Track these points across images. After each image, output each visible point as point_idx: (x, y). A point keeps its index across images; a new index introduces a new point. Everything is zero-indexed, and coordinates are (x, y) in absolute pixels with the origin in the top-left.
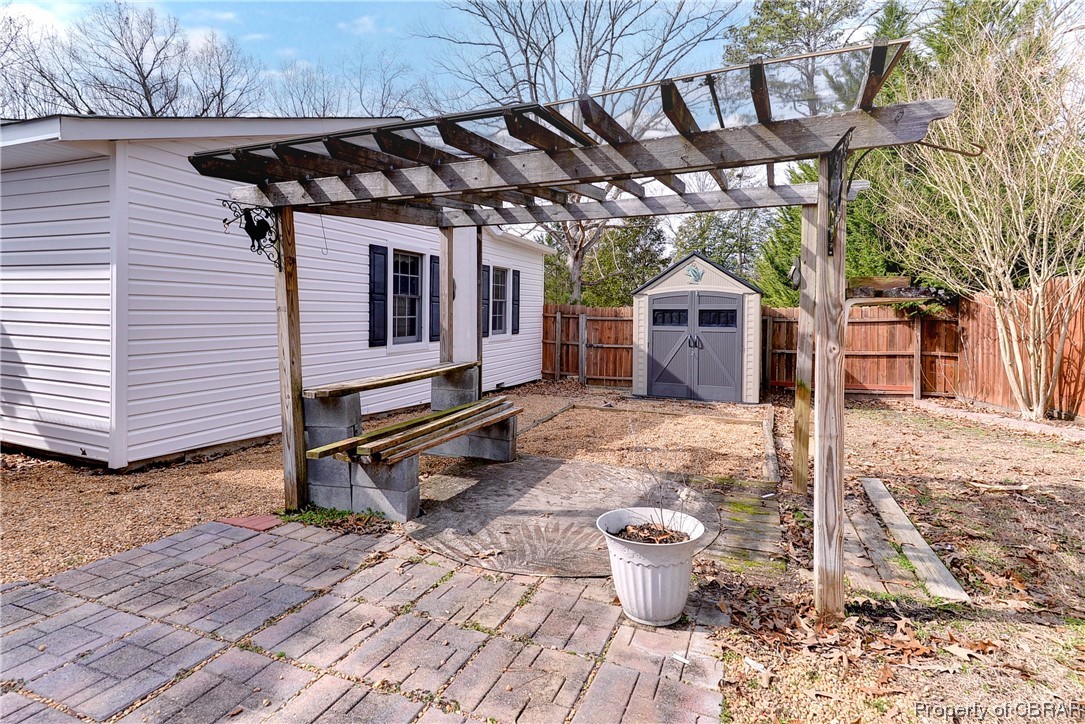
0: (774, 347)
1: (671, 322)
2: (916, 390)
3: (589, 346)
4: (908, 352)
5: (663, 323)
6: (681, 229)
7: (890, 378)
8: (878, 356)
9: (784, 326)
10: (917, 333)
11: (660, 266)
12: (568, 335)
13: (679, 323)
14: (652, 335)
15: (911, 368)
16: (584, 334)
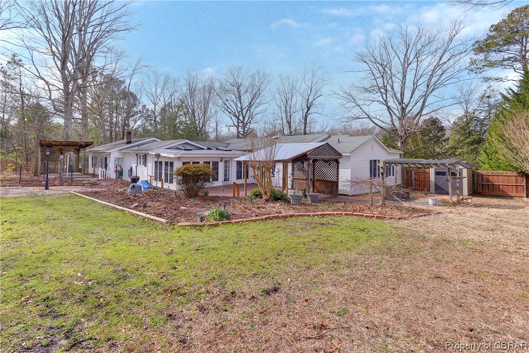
0: (477, 182)
1: (441, 175)
2: (525, 196)
3: (415, 180)
4: (522, 185)
5: (439, 175)
6: (454, 123)
7: (517, 191)
8: (513, 185)
9: (480, 176)
10: (525, 179)
11: (443, 142)
12: (408, 176)
13: (444, 175)
14: (436, 178)
15: (523, 189)
16: (413, 176)
